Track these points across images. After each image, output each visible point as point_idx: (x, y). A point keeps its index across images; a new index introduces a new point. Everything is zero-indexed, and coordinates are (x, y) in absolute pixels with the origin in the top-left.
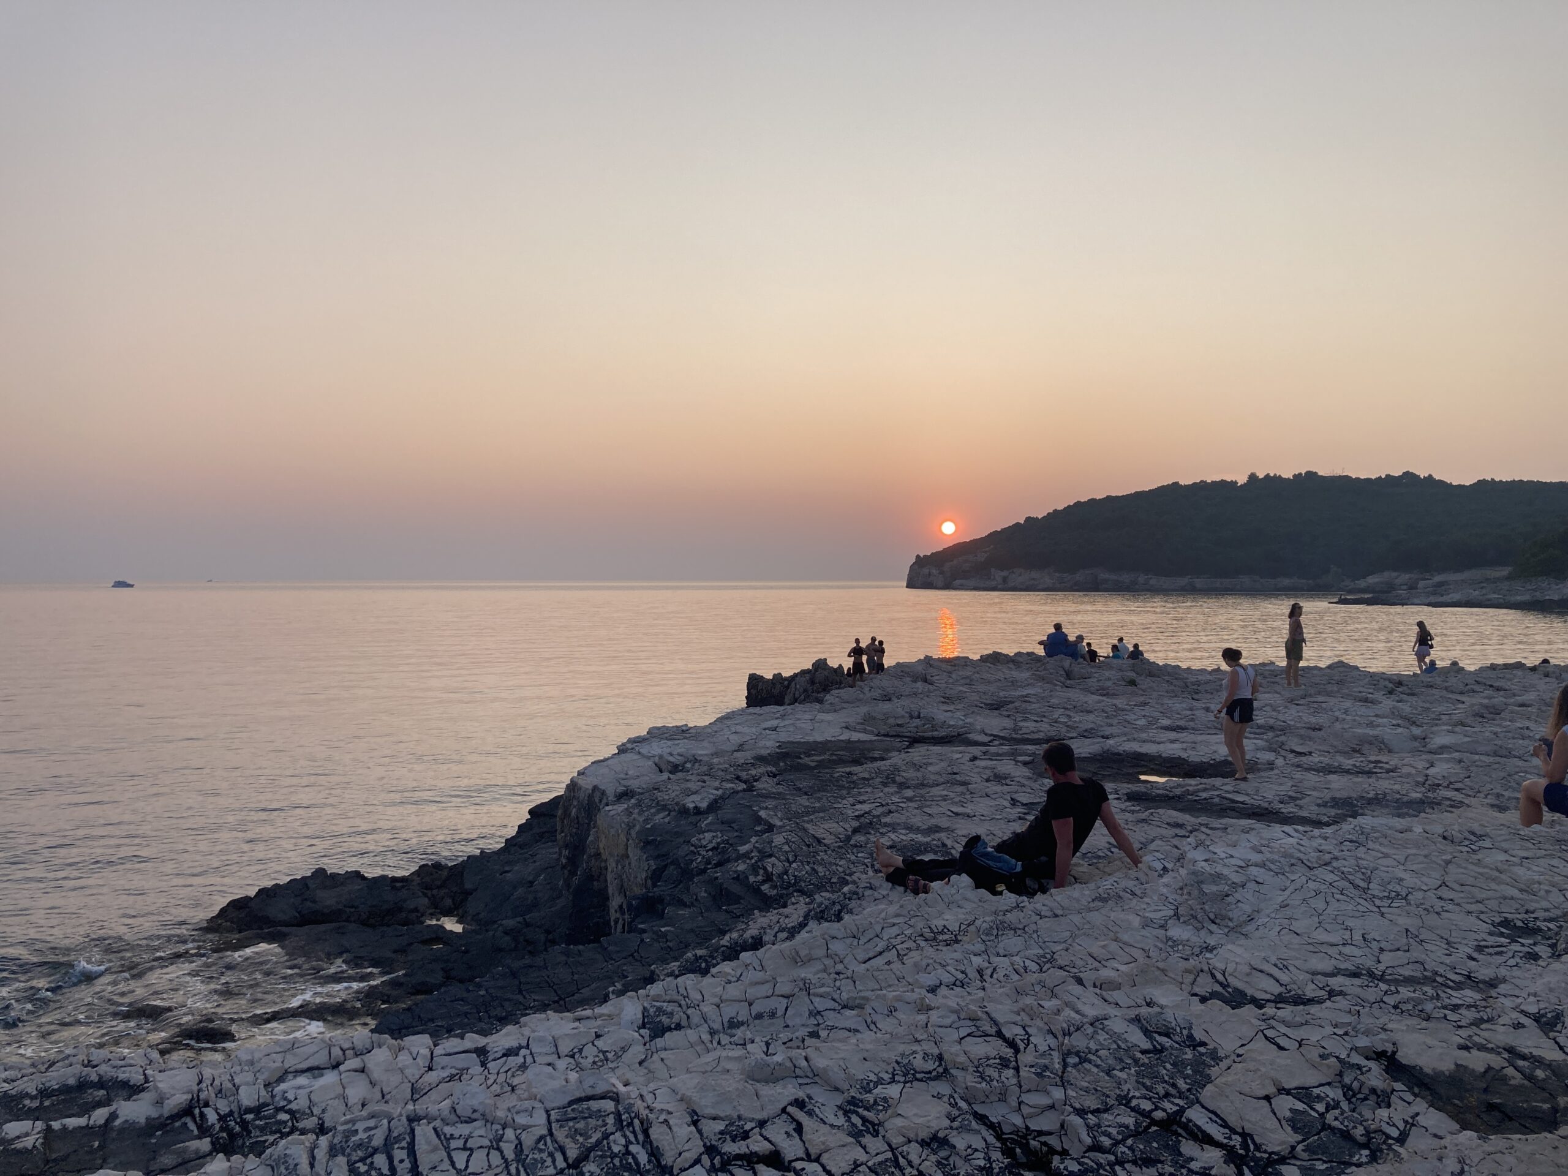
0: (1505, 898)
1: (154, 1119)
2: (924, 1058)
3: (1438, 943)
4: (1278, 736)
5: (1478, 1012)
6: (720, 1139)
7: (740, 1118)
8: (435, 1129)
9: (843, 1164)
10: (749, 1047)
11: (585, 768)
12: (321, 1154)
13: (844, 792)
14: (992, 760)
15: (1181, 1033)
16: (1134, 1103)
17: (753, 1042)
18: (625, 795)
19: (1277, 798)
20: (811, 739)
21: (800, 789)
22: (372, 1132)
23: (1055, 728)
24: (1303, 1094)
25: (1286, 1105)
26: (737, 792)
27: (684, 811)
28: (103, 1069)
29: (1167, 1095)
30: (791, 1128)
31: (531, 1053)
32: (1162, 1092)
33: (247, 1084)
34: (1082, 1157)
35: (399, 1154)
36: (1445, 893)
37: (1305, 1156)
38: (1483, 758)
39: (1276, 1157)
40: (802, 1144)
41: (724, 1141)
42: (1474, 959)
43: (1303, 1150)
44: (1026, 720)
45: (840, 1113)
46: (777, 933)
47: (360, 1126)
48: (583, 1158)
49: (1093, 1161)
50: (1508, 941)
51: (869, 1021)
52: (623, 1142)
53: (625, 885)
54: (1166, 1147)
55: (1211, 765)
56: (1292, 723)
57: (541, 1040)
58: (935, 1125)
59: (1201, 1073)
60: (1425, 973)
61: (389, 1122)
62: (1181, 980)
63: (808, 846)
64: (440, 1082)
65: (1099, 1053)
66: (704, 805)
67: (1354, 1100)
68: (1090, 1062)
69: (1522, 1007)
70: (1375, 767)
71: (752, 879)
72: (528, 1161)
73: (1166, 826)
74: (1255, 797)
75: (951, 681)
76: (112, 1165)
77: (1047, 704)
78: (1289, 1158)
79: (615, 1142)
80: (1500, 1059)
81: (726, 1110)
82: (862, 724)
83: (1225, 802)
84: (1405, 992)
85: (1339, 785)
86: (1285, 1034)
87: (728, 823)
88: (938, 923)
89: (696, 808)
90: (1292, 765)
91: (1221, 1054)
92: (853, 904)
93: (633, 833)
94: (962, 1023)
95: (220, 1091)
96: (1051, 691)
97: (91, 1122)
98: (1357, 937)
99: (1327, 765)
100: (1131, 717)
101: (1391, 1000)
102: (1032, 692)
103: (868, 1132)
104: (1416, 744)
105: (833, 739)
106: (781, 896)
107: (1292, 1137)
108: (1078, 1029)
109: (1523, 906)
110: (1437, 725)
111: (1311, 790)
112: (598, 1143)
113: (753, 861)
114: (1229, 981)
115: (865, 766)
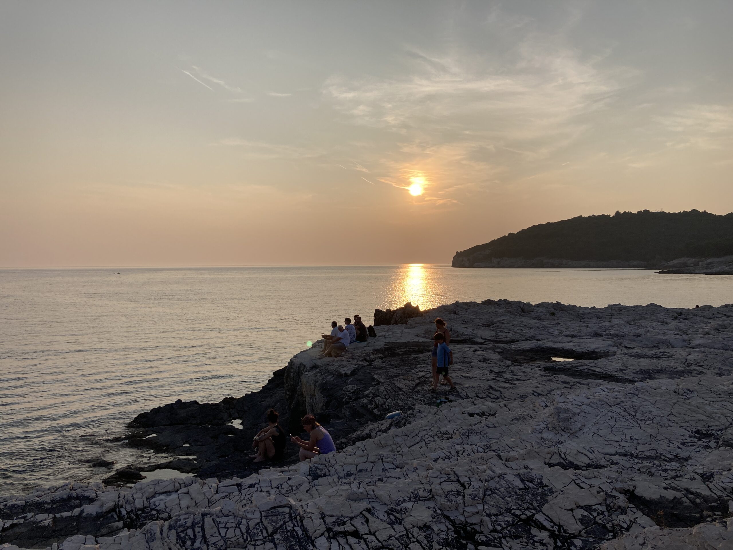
0: (699, 420)
1: (99, 513)
2: (424, 491)
3: (665, 441)
4: (619, 340)
5: (676, 472)
6: (333, 525)
7: (342, 516)
8: (213, 519)
9: (384, 537)
10: (352, 485)
11: (297, 355)
12: (165, 529)
13: (414, 366)
14: (483, 351)
15: (538, 481)
16: (513, 511)
17: (353, 483)
18: (314, 367)
19: (615, 370)
20: (400, 341)
21: (393, 365)
22: (186, 520)
23: (515, 336)
24: (588, 508)
25: (579, 513)
26: (365, 366)
27: (340, 375)
28: (78, 491)
29: (528, 508)
30: (363, 521)
31: (260, 487)
32: (526, 507)
33: (138, 498)
34: (489, 535)
35: (197, 529)
36: (671, 418)
37: (585, 535)
38: (715, 350)
39: (572, 536)
40: (368, 527)
41: (335, 526)
42: (681, 448)
43: (584, 533)
44: (501, 332)
45: (386, 515)
46: (377, 432)
47: (182, 517)
48: (275, 532)
49: (492, 536)
50: (697, 440)
51: (405, 474)
52: (292, 525)
53: (314, 408)
54: (525, 531)
55: (587, 353)
56: (627, 333)
57: (265, 481)
58: (426, 520)
59: (544, 499)
60: (657, 455)
61: (194, 516)
62: (545, 457)
63: (395, 392)
64: (220, 499)
65: (500, 490)
66: (349, 372)
67: (611, 511)
68: (496, 493)
69: (696, 471)
70: (662, 355)
71: (369, 406)
72: (251, 533)
73: (561, 383)
74: (604, 369)
75: (467, 313)
76: (81, 533)
77: (512, 324)
78: (578, 536)
79: (288, 526)
80: (681, 494)
81: (337, 513)
82: (424, 334)
83: (590, 371)
84: (646, 463)
85: (644, 363)
86: (584, 482)
87: (360, 380)
88: (444, 429)
89: (345, 373)
90: (623, 354)
91: (554, 490)
92: (411, 419)
93: (317, 384)
94: (442, 476)
95: (128, 501)
96: (514, 318)
97: (73, 514)
98: (628, 437)
99: (640, 353)
100: (551, 330)
101: (637, 467)
102: (505, 319)
103: (397, 522)
104: (685, 343)
105: (411, 341)
106: (382, 414)
107: (580, 527)
108: (492, 479)
109: (707, 424)
110: (696, 334)
111: (630, 366)
112: (282, 525)
113: (370, 398)
114: (567, 457)
115: (424, 354)
